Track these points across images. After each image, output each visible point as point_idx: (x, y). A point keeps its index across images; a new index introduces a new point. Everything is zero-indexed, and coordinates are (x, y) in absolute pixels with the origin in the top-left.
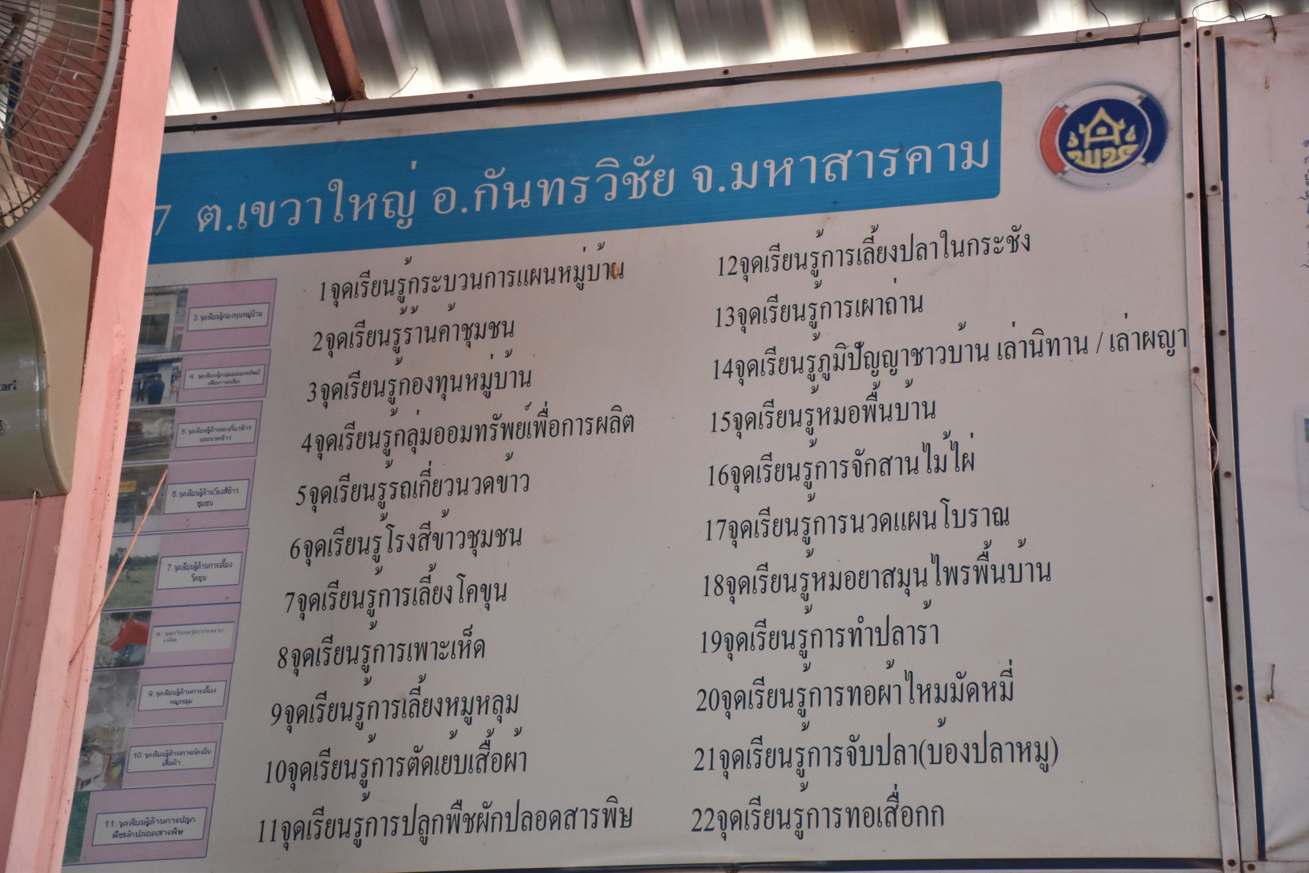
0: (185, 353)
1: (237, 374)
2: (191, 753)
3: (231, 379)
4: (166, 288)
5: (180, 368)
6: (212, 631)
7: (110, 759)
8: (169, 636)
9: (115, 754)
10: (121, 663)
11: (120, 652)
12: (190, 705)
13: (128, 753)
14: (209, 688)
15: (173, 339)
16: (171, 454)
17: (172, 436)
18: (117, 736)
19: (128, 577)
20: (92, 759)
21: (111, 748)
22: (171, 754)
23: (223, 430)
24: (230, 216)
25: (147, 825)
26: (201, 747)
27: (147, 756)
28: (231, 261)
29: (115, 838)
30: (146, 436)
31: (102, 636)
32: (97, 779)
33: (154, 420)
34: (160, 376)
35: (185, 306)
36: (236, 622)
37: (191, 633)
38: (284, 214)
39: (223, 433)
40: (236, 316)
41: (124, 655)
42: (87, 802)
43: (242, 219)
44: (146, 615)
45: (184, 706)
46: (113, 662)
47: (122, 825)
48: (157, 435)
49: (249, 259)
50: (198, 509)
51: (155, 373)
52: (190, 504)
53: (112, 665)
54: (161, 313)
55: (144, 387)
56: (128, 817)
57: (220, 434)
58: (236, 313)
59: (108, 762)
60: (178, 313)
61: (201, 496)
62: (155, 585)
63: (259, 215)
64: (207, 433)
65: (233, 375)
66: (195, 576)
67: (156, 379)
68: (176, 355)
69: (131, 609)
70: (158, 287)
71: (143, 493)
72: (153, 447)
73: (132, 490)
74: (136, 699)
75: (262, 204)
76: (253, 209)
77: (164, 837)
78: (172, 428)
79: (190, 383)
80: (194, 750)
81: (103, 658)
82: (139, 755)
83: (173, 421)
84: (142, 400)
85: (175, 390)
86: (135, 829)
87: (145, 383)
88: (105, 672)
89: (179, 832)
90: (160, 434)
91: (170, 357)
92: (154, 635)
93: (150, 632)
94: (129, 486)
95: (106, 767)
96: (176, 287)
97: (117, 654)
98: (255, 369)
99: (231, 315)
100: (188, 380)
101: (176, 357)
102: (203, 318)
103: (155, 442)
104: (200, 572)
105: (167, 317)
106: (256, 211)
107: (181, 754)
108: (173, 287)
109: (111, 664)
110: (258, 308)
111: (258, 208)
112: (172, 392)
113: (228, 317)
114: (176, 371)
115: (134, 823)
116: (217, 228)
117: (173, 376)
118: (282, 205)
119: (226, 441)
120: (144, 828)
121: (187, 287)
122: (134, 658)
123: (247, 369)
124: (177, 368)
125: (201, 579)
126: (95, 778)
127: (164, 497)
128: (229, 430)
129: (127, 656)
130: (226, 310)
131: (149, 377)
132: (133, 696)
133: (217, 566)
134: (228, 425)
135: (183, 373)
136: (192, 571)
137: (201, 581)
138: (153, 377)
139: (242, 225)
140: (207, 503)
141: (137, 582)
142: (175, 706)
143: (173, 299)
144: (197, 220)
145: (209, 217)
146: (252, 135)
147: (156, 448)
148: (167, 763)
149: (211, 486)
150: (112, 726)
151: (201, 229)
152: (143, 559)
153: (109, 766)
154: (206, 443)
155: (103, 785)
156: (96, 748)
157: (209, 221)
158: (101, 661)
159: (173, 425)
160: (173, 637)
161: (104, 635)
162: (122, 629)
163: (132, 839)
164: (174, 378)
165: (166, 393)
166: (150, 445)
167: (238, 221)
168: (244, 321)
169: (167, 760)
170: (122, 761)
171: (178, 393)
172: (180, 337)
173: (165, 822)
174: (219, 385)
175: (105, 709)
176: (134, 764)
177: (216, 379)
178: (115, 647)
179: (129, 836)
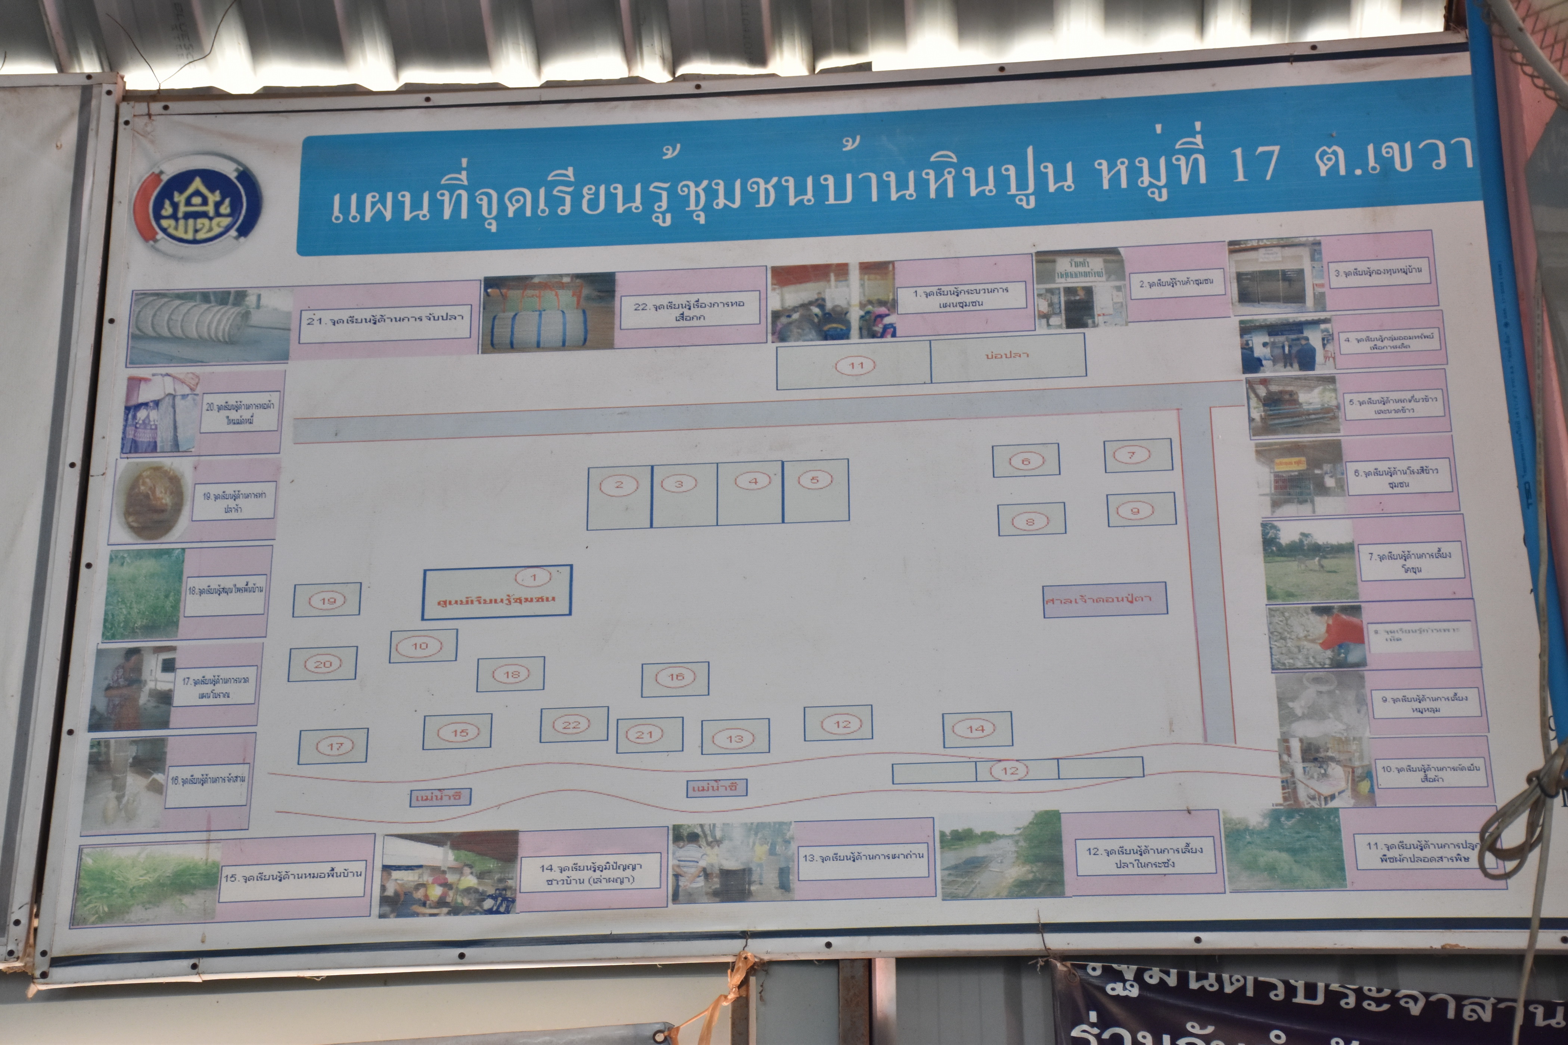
0: (1334, 313)
1: (1404, 338)
2: (1454, 769)
3: (1398, 343)
4: (1292, 240)
5: (1331, 331)
6: (1445, 631)
7: (1353, 772)
8: (1390, 635)
9: (1358, 768)
10: (1338, 664)
11: (1333, 651)
12: (1437, 714)
13: (1374, 766)
14: (1458, 695)
15: (1314, 297)
16: (1341, 427)
17: (1338, 407)
18: (1354, 747)
19: (1322, 567)
20: (1330, 771)
21: (1350, 760)
22: (1429, 769)
23: (1402, 401)
24: (1356, 158)
25: (1421, 849)
26: (1466, 763)
27: (1399, 770)
28: (1369, 210)
29: (1384, 862)
30: (1305, 407)
31: (1305, 632)
32: (1343, 794)
33: (1311, 388)
34: (1307, 339)
35: (1321, 260)
36: (1474, 620)
37: (1418, 632)
38: (1425, 157)
39: (1403, 404)
40: (1389, 272)
41: (1339, 654)
42: (1337, 820)
43: (1372, 162)
44: (1356, 610)
45: (1431, 714)
46: (1328, 662)
47: (1389, 848)
48: (1319, 406)
49: (1391, 208)
50: (1390, 491)
51: (1301, 335)
52: (1380, 485)
53: (1326, 666)
54: (1293, 268)
55: (1289, 351)
56: (1394, 839)
57: (1399, 406)
58: (1388, 269)
59: (1350, 775)
60: (1314, 267)
61: (1391, 476)
62: (1359, 577)
63: (1393, 156)
64: (1381, 405)
65: (1399, 338)
66: (1406, 567)
67: (1303, 342)
68: (1322, 315)
69: (1336, 603)
70: (1282, 239)
71: (1317, 472)
72: (1317, 419)
73: (1303, 467)
74: (1367, 705)
75: (1395, 146)
76: (1384, 151)
77: (1445, 864)
78: (1336, 398)
79: (1346, 348)
80: (1458, 766)
81: (1313, 657)
82: (1389, 770)
83: (1335, 390)
84: (1291, 365)
85: (1330, 355)
86: (1407, 853)
87: (1290, 347)
88: (1321, 673)
89: (1465, 859)
90: (1323, 405)
91: (1316, 318)
92: (1372, 634)
93: (1365, 630)
94: (1298, 463)
95: (1350, 781)
96: (1304, 239)
97: (1329, 653)
98: (1427, 332)
99: (1382, 270)
100: (1344, 344)
101: (1322, 318)
102: (1347, 274)
103: (1318, 414)
104: (1411, 563)
105: (1301, 272)
106: (1388, 153)
107: (1442, 769)
108: (1301, 239)
109: (1325, 664)
110: (1415, 263)
111: (1390, 150)
112: (1326, 357)
113: (1378, 273)
114: (1325, 333)
115: (1402, 845)
116: (1342, 172)
117: (1323, 339)
118: (1421, 146)
119: (1407, 414)
120: (1418, 853)
121: (1318, 238)
122: (1353, 657)
123: (1418, 333)
124: (1326, 330)
125: (1415, 570)
126: (1339, 793)
127: (1345, 476)
128: (1410, 401)
129: (1343, 655)
130: (1374, 265)
131: (1293, 340)
132: (1362, 701)
133: (1431, 556)
134: (1408, 395)
135: (1336, 336)
136: (1402, 562)
137: (1415, 572)
138: (1298, 339)
139: (1374, 168)
140: (1401, 484)
141: (1335, 572)
142: (1419, 715)
143: (1305, 253)
144: (1316, 163)
145: (1329, 159)
146: (1365, 67)
147: (1322, 420)
148: (1426, 779)
149: (1402, 465)
150: (1345, 734)
151: (1323, 173)
152: (1335, 545)
153: (1353, 780)
154: (1382, 416)
155: (1352, 802)
156: (1332, 759)
157: (1330, 164)
158: (1312, 661)
159: (1336, 395)
160: (1397, 636)
161: (1308, 631)
162: (1328, 626)
163: (1406, 865)
164: (1325, 341)
165: (1319, 357)
166: (1313, 417)
167: (1368, 164)
168: (1400, 278)
169: (1426, 776)
170: (1369, 775)
171: (1334, 358)
172: (1323, 295)
173: (1443, 846)
174: (1385, 350)
175: (1331, 715)
176: (1384, 779)
177: (1379, 344)
178: (1325, 645)
179: (1402, 860)
